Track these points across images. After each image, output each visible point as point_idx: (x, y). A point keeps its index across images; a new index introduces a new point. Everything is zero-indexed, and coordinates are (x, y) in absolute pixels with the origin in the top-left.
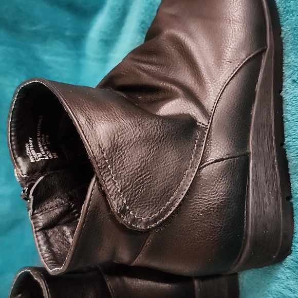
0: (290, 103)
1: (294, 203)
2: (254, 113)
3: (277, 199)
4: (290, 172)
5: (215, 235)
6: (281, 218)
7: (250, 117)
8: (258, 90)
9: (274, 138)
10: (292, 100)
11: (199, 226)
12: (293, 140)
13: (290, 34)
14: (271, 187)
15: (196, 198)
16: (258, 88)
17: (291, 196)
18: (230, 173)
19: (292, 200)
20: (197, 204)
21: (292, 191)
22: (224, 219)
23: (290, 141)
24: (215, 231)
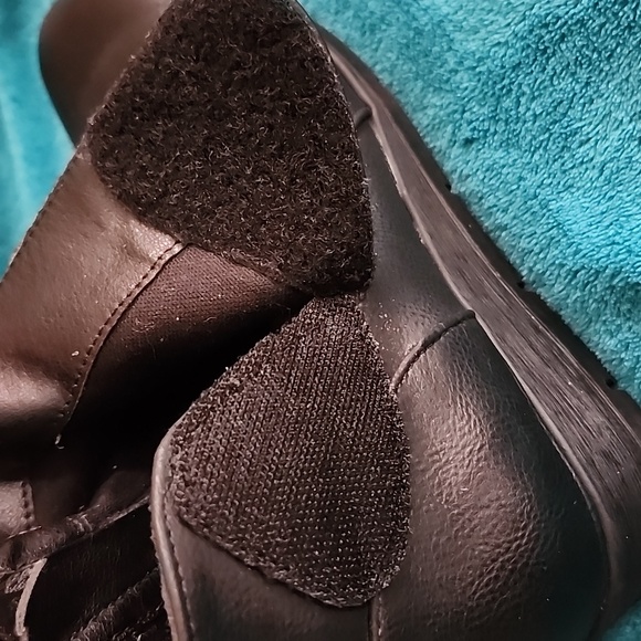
0: (485, 191)
1: (629, 390)
2: (426, 239)
3: (591, 392)
4: (577, 330)
5: (525, 527)
6: (628, 427)
7: (425, 249)
8: (405, 192)
9: (497, 275)
10: (486, 180)
11: (476, 521)
12: (541, 256)
13: (403, 65)
14: (562, 371)
15: (432, 455)
16: (403, 191)
17: (613, 378)
18: (470, 360)
19: (622, 385)
20: (441, 468)
21: (606, 366)
22: (521, 474)
23: (535, 264)
24: (522, 514)
